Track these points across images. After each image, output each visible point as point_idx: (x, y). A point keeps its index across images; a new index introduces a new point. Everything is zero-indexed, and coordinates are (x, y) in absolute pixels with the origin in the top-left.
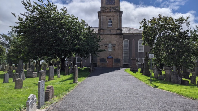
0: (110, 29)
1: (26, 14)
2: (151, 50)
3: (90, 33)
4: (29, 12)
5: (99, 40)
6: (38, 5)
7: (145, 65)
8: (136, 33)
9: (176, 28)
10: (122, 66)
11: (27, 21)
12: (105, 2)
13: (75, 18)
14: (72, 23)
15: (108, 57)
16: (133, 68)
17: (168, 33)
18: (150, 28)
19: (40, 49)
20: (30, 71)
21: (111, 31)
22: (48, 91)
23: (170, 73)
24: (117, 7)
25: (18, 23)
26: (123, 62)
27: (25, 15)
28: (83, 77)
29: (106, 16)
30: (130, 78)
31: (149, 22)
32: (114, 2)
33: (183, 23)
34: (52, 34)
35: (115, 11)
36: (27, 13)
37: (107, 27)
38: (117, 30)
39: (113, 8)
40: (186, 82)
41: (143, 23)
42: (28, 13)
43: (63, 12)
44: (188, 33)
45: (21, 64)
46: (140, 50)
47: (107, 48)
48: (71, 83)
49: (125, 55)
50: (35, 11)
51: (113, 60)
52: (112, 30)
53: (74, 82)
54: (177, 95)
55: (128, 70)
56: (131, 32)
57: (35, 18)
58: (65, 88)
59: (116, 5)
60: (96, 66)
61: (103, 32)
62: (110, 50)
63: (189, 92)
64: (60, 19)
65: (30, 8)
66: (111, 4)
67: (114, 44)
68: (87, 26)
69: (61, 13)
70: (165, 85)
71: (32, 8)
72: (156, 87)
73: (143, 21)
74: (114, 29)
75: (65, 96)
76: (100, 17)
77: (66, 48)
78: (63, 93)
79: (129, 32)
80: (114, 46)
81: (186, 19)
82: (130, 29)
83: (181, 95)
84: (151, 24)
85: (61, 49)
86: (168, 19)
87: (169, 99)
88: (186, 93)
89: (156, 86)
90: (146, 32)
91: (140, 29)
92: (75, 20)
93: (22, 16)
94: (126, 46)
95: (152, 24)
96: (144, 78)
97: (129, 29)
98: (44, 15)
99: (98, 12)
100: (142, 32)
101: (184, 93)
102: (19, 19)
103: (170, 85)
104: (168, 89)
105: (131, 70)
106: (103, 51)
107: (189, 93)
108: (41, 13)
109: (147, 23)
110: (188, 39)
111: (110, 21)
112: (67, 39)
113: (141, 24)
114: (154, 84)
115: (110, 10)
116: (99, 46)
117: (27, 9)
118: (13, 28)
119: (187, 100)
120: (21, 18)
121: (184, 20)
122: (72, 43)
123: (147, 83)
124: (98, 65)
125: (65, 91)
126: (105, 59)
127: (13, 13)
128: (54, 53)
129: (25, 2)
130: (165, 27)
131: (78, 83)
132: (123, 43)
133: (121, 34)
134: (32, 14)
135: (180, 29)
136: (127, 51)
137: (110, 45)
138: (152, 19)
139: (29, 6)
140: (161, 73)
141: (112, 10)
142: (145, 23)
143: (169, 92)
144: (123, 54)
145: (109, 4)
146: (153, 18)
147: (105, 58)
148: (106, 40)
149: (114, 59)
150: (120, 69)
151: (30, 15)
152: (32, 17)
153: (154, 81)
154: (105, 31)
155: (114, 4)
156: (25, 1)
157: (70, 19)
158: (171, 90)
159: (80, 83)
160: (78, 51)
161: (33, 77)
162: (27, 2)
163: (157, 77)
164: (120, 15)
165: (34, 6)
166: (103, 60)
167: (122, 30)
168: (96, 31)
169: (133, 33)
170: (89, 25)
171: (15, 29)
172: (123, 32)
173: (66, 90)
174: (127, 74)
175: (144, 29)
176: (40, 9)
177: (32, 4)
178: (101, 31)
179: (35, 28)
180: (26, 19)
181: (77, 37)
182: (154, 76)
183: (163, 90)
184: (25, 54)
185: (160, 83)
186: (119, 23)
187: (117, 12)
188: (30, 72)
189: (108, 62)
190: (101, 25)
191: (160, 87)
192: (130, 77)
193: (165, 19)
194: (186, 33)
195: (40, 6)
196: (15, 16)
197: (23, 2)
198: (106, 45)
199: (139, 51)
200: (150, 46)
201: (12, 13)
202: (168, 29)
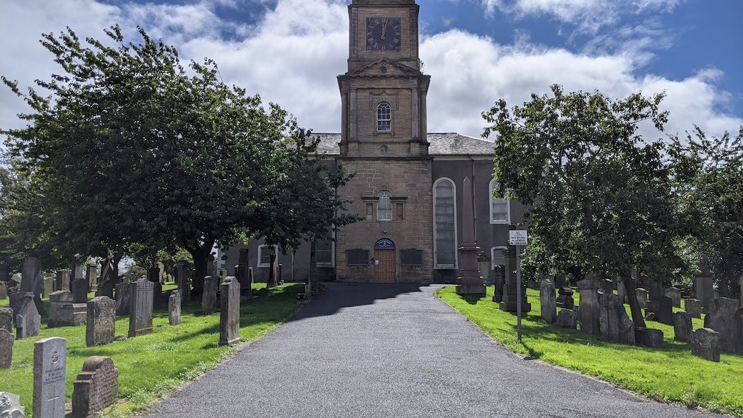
0: (382, 140)
1: (59, 84)
2: (527, 215)
3: (305, 156)
4: (71, 76)
5: (340, 178)
6: (105, 51)
7: (507, 275)
8: (481, 155)
9: (616, 135)
10: (430, 276)
11: (64, 108)
12: (363, 43)
13: (248, 100)
14: (234, 115)
15: (376, 244)
16: (468, 286)
17: (587, 155)
18: (523, 134)
19: (108, 213)
20: (64, 299)
21: (388, 146)
22: (89, 377)
23: (596, 300)
24: (408, 60)
25: (29, 118)
26: (433, 263)
27: (55, 87)
28: (270, 320)
29: (368, 91)
30: (448, 323)
31: (517, 112)
32: (396, 41)
33: (642, 116)
34: (158, 157)
35: (402, 74)
36: (60, 79)
37: (371, 131)
38: (409, 142)
39: (394, 63)
40: (654, 336)
41: (495, 117)
42: (67, 80)
43: (200, 76)
44: (661, 152)
45: (33, 273)
46: (496, 216)
47: (373, 212)
48: (207, 347)
49: (442, 237)
50: (96, 71)
51: (398, 255)
52: (391, 143)
53: (223, 342)
54: (606, 386)
55: (448, 293)
56: (460, 151)
57: (94, 98)
58: (173, 366)
59: (404, 54)
60: (333, 279)
61: (359, 150)
62: (385, 217)
63: (653, 373)
64: (188, 101)
65: (77, 61)
66: (388, 48)
67: (398, 196)
68: (292, 128)
69: (195, 79)
70: (571, 346)
71: (81, 62)
72: (534, 355)
73: (494, 110)
74: (400, 140)
75: (165, 397)
76: (345, 95)
77: (210, 209)
78: (159, 385)
79: (455, 152)
80: (398, 201)
81: (652, 101)
82: (458, 139)
83: (621, 385)
84: (524, 120)
85: (190, 215)
86: (587, 100)
87: (566, 401)
88: (641, 379)
89: (536, 350)
90: (508, 149)
91: (485, 139)
92: (248, 107)
93: (43, 93)
94: (445, 202)
95: (529, 121)
96: (501, 321)
97: (456, 141)
98: (129, 88)
99: (340, 79)
100: (493, 152)
101: (634, 377)
102: (35, 101)
103: (593, 347)
104: (576, 363)
105: (459, 292)
106: (352, 219)
107: (649, 378)
108: (117, 81)
109: (512, 116)
110: (663, 174)
111: (384, 110)
112: (216, 175)
113: (489, 120)
114: (529, 345)
115: (384, 69)
116: (339, 204)
117: (65, 66)
118: (12, 137)
119: (636, 405)
120: (40, 99)
121: (644, 104)
122: (234, 191)
123: (505, 342)
124: (339, 272)
125: (171, 377)
126: (367, 251)
127: (8, 79)
128: (161, 230)
129: (57, 39)
130: (577, 131)
131: (241, 346)
132: (431, 191)
133: (426, 158)
134: (82, 84)
135: (631, 138)
136: (448, 220)
137: (384, 200)
138: (530, 100)
139: (74, 54)
140: (568, 303)
141: (391, 70)
142: (502, 116)
143: (579, 373)
144: (435, 232)
145: (380, 49)
146: (533, 96)
147: (368, 248)
148: (369, 180)
149: (401, 251)
150: (421, 288)
151: (76, 86)
152: (82, 97)
153: (535, 333)
154: (365, 147)
155: (397, 47)
156: (56, 37)
157: (228, 101)
158: (587, 365)
159: (247, 344)
160: (256, 222)
161: (74, 325)
162: (66, 39)
163: (550, 317)
164: (418, 88)
165: (89, 55)
166: (358, 257)
167: (429, 144)
168: (330, 147)
169: (468, 155)
170: (300, 125)
171: (19, 140)
172: (431, 150)
173: (178, 375)
174: (441, 308)
175: (500, 140)
176: (112, 65)
177: (84, 45)
178: (351, 146)
179: (92, 136)
180: (61, 104)
181: (255, 168)
182: (539, 314)
183: (556, 367)
184: (53, 235)
185: (555, 340)
186: (416, 119)
187: (407, 78)
188: (62, 305)
189: (377, 262)
190: (352, 126)
191: (547, 355)
192: (449, 317)
193: (578, 101)
194: (656, 155)
195: (112, 53)
196: (15, 90)
197: (50, 38)
198: (371, 200)
199: (492, 221)
200: (523, 203)
201: (6, 82)
202: (587, 140)
